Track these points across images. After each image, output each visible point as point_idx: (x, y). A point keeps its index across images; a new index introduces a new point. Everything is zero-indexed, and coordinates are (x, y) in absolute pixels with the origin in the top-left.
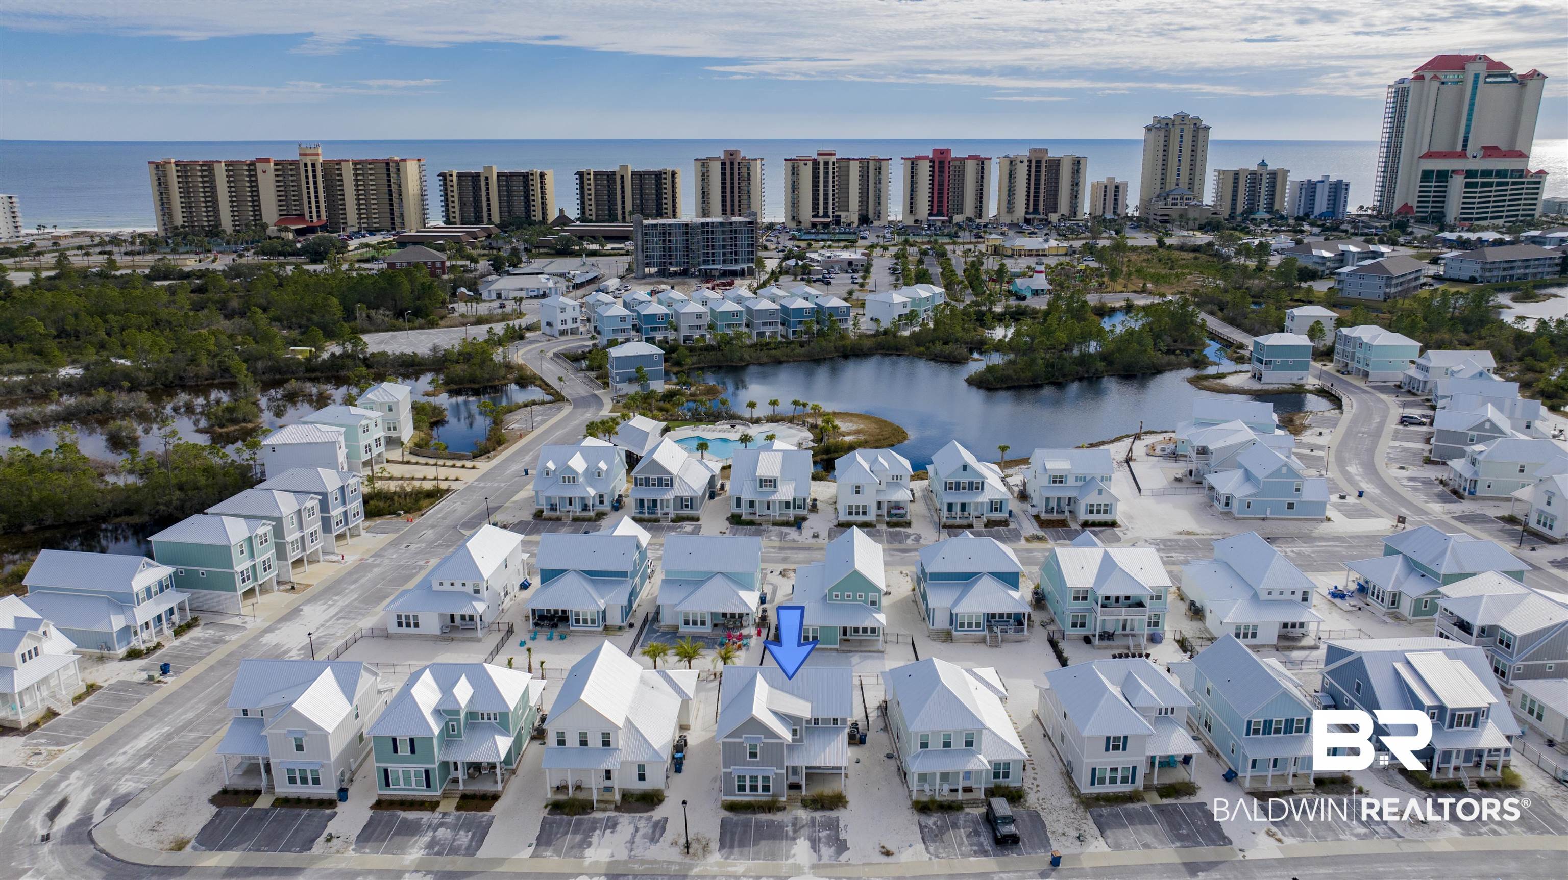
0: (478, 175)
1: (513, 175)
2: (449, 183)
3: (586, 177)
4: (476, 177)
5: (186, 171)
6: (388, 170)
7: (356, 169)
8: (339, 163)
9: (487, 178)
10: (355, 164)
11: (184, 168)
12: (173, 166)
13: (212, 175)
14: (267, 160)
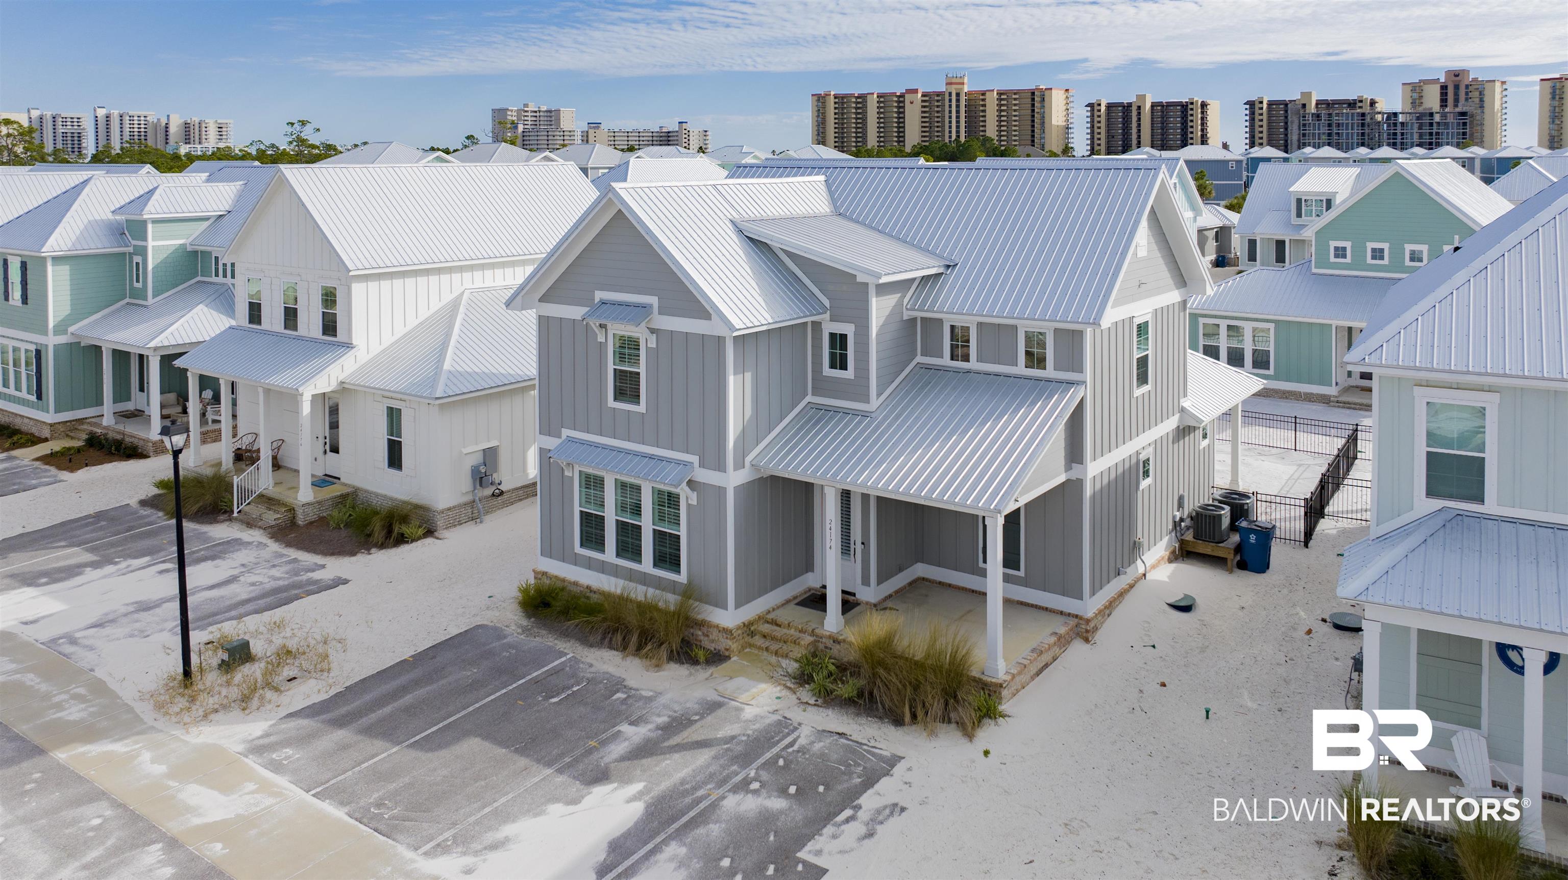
0: (1130, 105)
1: (1169, 104)
2: (1096, 113)
3: (1257, 106)
4: (1127, 108)
5: (843, 103)
6: (1033, 99)
7: (1000, 100)
8: (984, 94)
9: (1139, 107)
10: (1000, 94)
11: (841, 99)
12: (832, 97)
13: (865, 107)
14: (915, 91)
